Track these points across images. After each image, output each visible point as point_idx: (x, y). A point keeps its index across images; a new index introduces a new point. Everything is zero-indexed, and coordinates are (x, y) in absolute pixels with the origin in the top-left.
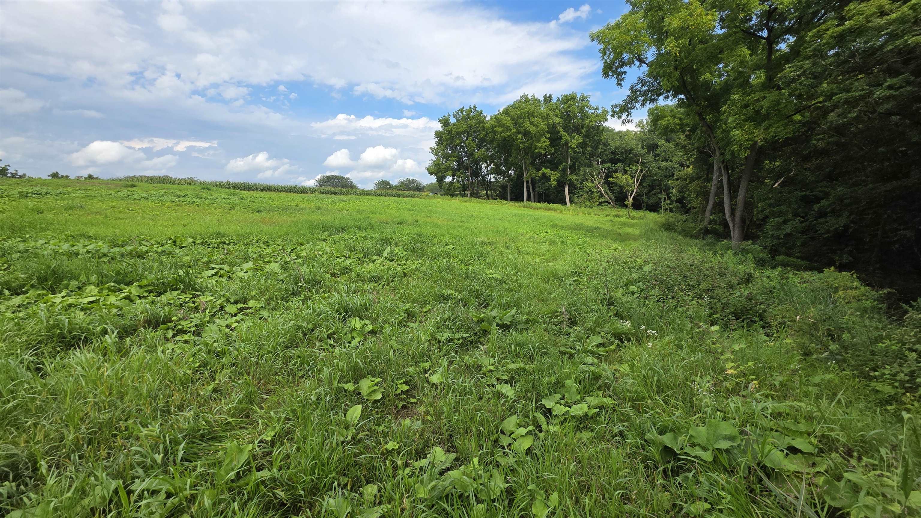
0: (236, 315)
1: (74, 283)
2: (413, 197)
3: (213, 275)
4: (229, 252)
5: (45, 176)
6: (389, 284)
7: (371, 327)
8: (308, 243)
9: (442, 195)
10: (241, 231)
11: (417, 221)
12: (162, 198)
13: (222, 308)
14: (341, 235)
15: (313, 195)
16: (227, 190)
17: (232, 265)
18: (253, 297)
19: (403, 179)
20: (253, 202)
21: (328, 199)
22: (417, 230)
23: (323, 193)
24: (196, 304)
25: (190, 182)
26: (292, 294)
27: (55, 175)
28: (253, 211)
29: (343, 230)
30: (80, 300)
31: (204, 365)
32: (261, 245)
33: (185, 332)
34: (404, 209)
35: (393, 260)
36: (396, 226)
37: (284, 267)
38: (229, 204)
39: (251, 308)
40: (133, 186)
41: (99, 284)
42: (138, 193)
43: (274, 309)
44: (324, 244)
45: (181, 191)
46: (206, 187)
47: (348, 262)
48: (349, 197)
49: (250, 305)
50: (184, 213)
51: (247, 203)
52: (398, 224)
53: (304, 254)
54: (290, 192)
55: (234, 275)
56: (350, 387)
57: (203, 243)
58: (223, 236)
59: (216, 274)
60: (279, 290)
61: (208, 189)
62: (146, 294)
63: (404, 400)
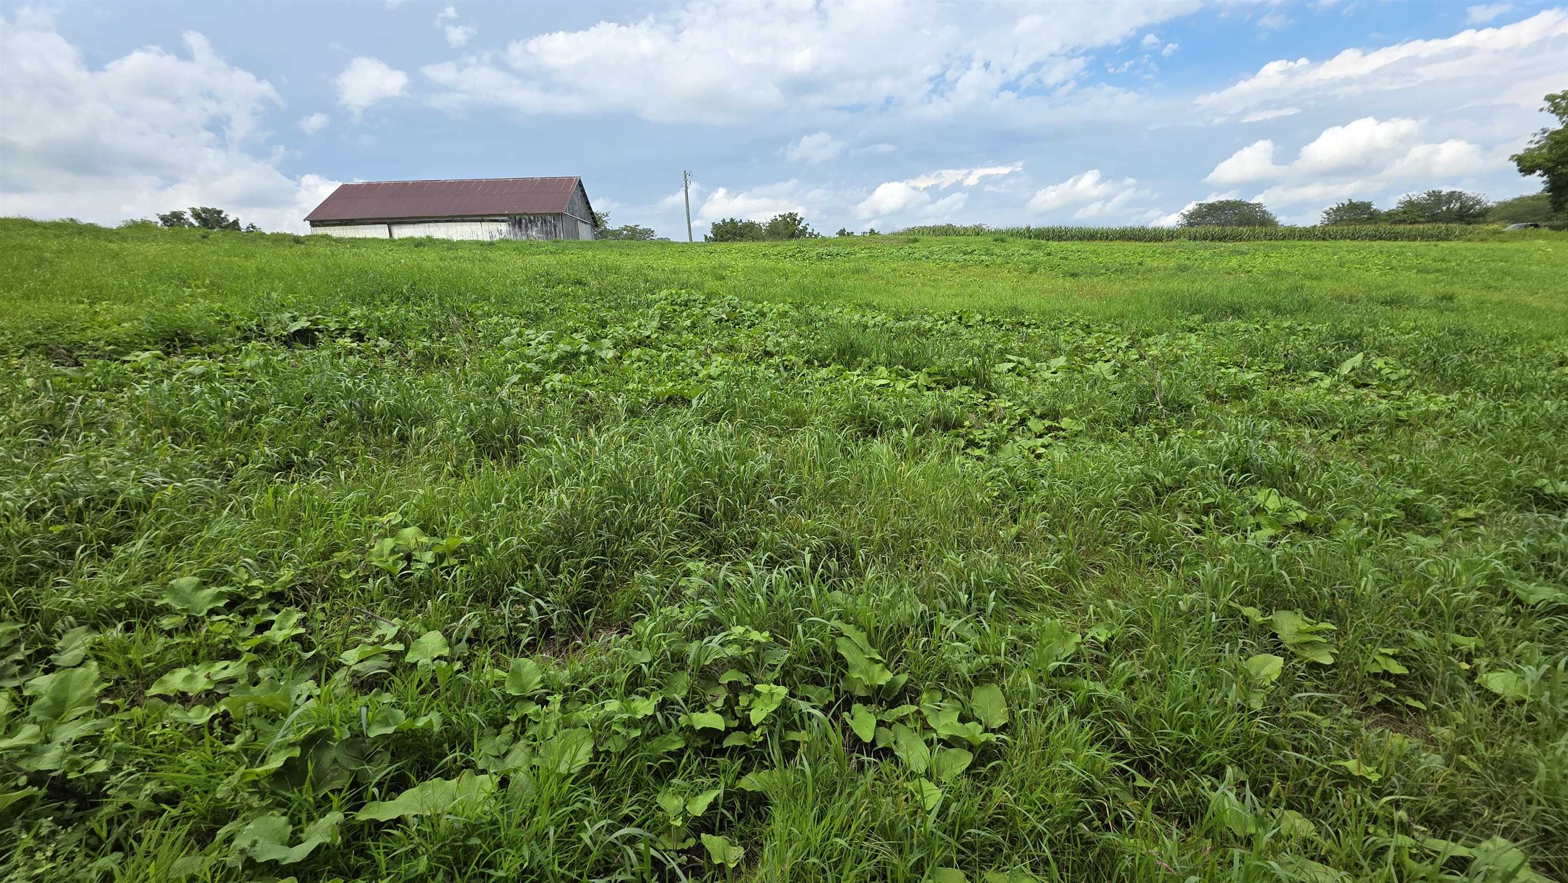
0: (1041, 436)
1: (866, 360)
2: (1447, 237)
3: (1009, 371)
4: (1027, 339)
5: (834, 235)
6: (1351, 436)
7: (1303, 516)
8: (1160, 334)
9: (1552, 228)
10: (1048, 307)
11: (1450, 298)
12: (945, 256)
13: (1023, 421)
14: (1231, 322)
15: (1174, 243)
16: (1028, 241)
17: (1035, 358)
18: (1069, 414)
19: (1418, 194)
20: (1066, 259)
21: (1205, 251)
22: (1451, 319)
23: (1195, 239)
24: (991, 409)
25: (978, 232)
26: (1134, 418)
27: (842, 233)
28: (1065, 274)
29: (1237, 311)
30: (873, 382)
31: (1004, 497)
32: (1078, 331)
33: (978, 446)
34: (1409, 269)
35: (1366, 385)
36: (1378, 309)
37: (1121, 370)
38: (1029, 263)
39: (1064, 430)
40: (916, 241)
41: (889, 365)
42: (920, 250)
43: (1101, 439)
44: (1193, 338)
45: (968, 244)
46: (1000, 237)
47: (1250, 376)
48: (1254, 244)
49: (1063, 425)
50: (969, 277)
51: (1056, 261)
52: (1385, 303)
53: (1154, 352)
54: (1130, 239)
55: (1037, 375)
56: (1253, 613)
57: (993, 322)
58: (1021, 313)
59: (1013, 370)
60: (1112, 408)
61: (1003, 241)
62: (933, 385)
63: (1388, 691)
